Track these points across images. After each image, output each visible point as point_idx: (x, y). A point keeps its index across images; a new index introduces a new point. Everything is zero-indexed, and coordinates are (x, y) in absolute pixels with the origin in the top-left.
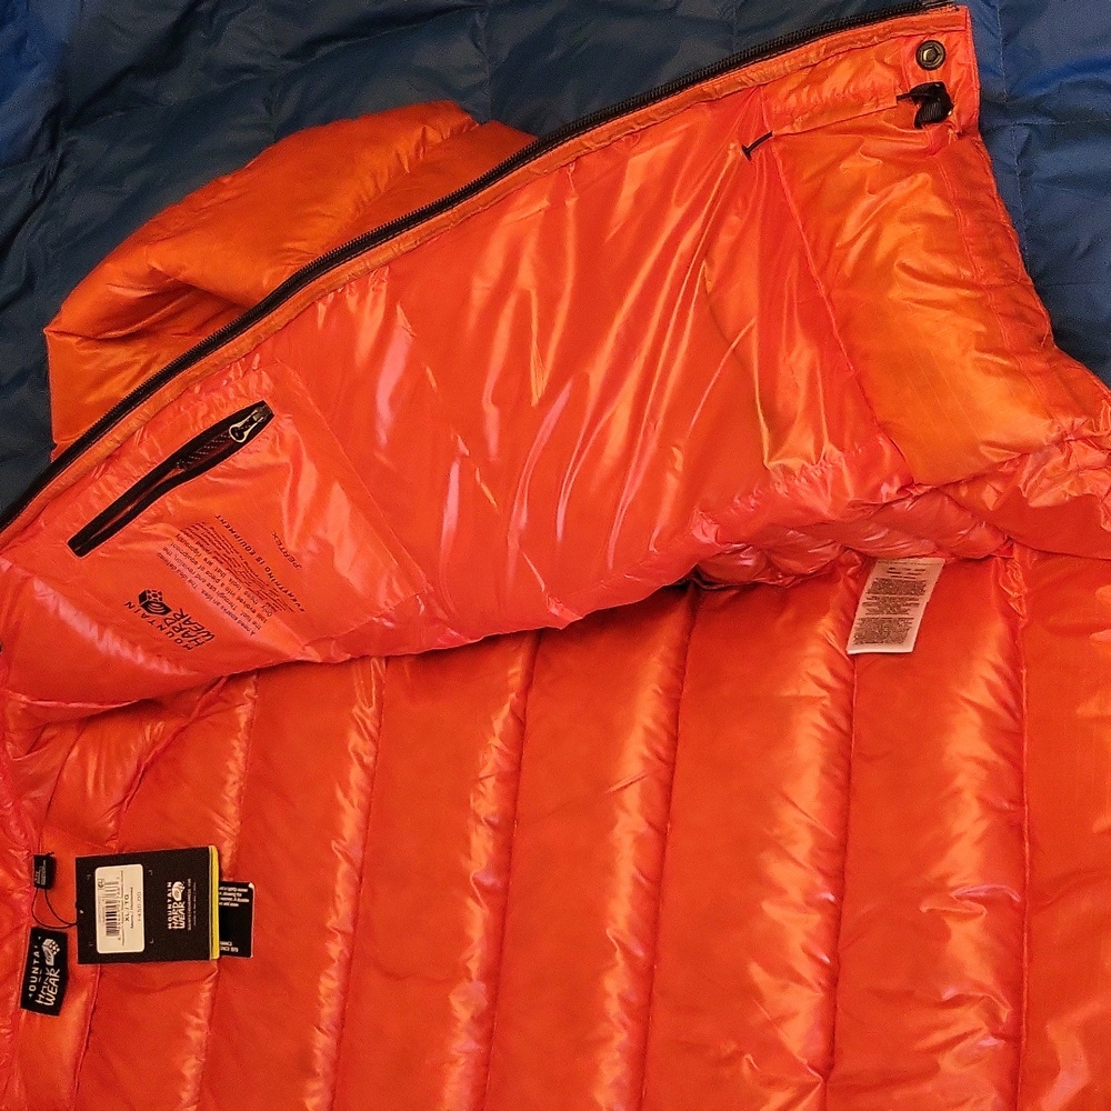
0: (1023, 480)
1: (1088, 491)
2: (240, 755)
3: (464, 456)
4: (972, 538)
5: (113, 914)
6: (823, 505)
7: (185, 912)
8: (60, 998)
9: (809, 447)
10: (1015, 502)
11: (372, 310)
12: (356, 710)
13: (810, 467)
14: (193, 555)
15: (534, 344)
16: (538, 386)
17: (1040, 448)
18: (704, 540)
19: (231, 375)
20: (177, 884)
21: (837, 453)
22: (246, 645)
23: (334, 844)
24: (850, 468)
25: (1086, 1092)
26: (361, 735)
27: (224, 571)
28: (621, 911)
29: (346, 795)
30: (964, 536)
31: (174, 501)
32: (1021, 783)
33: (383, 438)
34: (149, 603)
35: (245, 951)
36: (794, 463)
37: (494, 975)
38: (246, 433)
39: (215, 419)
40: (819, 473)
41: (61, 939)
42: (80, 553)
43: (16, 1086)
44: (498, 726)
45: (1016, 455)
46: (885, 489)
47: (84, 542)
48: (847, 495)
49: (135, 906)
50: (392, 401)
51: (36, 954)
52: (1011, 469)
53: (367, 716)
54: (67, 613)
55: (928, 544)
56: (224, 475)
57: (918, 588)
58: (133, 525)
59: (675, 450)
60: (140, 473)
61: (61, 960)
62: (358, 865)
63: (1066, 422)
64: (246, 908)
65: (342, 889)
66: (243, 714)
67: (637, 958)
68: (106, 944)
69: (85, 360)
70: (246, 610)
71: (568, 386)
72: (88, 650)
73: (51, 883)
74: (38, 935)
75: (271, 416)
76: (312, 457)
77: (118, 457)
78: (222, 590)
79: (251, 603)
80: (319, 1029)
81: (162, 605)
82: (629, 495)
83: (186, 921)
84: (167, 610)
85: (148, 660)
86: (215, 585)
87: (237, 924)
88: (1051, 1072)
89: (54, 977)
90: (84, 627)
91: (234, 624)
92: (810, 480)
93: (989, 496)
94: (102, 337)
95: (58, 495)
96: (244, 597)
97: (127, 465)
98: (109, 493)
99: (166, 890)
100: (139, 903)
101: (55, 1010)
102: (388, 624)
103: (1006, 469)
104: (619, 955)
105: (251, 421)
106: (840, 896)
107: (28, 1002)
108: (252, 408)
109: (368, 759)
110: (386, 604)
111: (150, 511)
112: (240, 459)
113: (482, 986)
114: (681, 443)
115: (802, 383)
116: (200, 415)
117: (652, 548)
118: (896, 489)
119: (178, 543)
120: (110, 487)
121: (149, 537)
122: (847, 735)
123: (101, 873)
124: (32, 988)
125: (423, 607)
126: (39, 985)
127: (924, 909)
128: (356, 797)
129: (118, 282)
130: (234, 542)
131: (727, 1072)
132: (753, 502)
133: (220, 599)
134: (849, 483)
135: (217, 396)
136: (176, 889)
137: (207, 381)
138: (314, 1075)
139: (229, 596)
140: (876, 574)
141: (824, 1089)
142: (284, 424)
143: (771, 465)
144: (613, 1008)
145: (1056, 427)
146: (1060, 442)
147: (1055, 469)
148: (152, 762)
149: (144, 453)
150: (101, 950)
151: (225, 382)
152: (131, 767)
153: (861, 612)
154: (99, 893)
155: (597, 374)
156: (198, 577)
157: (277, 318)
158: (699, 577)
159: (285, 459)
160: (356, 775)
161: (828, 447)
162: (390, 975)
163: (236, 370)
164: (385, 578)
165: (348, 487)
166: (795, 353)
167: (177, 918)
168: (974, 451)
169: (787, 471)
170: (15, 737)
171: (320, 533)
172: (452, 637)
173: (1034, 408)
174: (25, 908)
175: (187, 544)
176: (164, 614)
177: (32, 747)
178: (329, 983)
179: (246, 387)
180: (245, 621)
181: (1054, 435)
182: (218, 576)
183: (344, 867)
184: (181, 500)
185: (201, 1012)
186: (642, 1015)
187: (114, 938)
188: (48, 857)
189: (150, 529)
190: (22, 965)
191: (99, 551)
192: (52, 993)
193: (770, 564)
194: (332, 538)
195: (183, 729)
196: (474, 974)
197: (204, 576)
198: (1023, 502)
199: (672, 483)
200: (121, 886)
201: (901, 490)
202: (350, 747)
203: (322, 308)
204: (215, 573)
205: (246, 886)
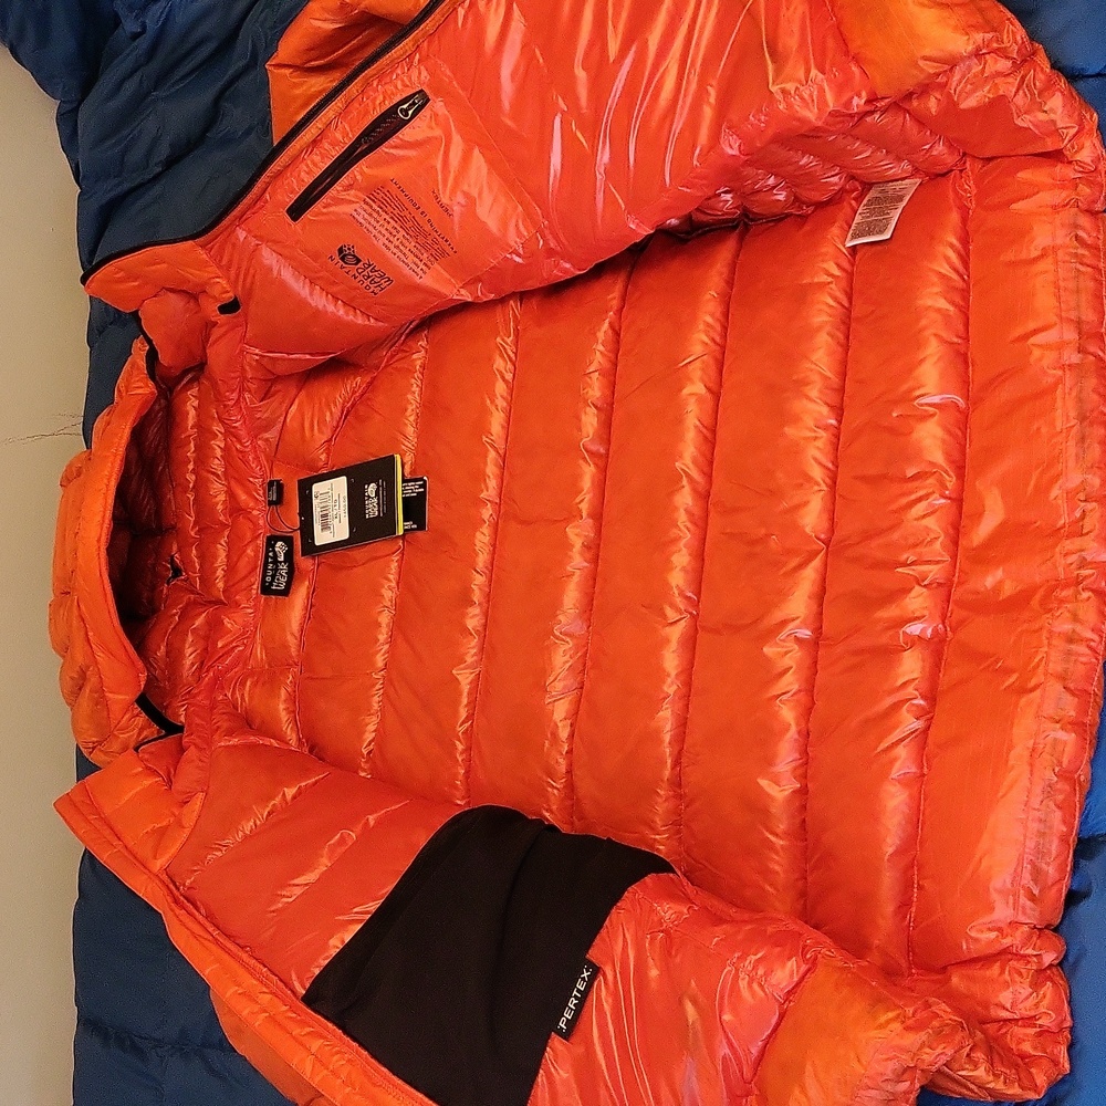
0: (953, 88)
1: (1001, 93)
2: (415, 389)
3: (563, 112)
4: (935, 153)
5: (326, 515)
6: (811, 115)
7: (378, 504)
8: (289, 584)
9: (801, 74)
10: (951, 106)
11: (496, 10)
12: (499, 340)
13: (802, 88)
14: (375, 215)
15: (610, 23)
16: (613, 47)
17: (963, 59)
18: (730, 152)
19: (399, 71)
20: (372, 485)
21: (820, 76)
22: (417, 288)
23: (484, 439)
24: (830, 88)
25: (1003, 525)
26: (502, 357)
27: (399, 228)
28: (688, 453)
29: (492, 402)
30: (928, 150)
31: (360, 171)
32: (967, 325)
33: (506, 104)
34: (345, 255)
35: (421, 527)
36: (790, 86)
37: (598, 516)
38: (410, 112)
39: (388, 105)
40: (808, 92)
41: (289, 541)
42: (295, 219)
43: (259, 652)
44: (601, 335)
45: (947, 67)
46: (856, 101)
47: (296, 211)
48: (827, 106)
49: (342, 508)
50: (513, 76)
51: (271, 554)
52: (945, 79)
53: (507, 344)
54: (287, 275)
55: (906, 166)
56: (396, 147)
57: (901, 199)
58: (332, 192)
59: (709, 87)
60: (336, 153)
61: (289, 556)
62: (501, 452)
63: (979, 37)
64: (422, 496)
65: (491, 470)
66: (418, 358)
67: (698, 483)
68: (321, 538)
69: (295, 86)
70: (415, 259)
71: (633, 49)
72: (303, 303)
73: (279, 501)
74: (271, 542)
75: (428, 100)
76: (459, 131)
77: (321, 140)
78: (397, 243)
79: (418, 253)
80: (476, 570)
81: (354, 256)
82: (678, 125)
83: (379, 511)
84: (359, 261)
85: (347, 314)
86: (392, 238)
87: (415, 508)
88: (978, 515)
89: (284, 568)
90: (300, 288)
91: (407, 271)
92: (802, 98)
93: (933, 104)
94: (308, 65)
95: (279, 174)
96: (414, 250)
97: (326, 146)
98: (314, 169)
99: (364, 491)
100: (344, 504)
101: (286, 592)
102: (517, 259)
103: (941, 79)
104: (685, 481)
105: (414, 104)
106: (840, 422)
107: (266, 589)
108: (414, 94)
109: (509, 376)
110: (516, 242)
111: (344, 180)
112: (406, 134)
113: (591, 521)
114: (714, 83)
115: (796, 28)
116: (378, 102)
117: (695, 162)
118: (863, 101)
119: (366, 207)
120: (315, 165)
121: (344, 201)
122: (849, 310)
123: (316, 488)
124: (268, 579)
125: (541, 242)
126: (273, 577)
127: (895, 415)
128: (501, 403)
129: (317, 16)
130: (404, 199)
131: (758, 549)
132: (763, 118)
133: (395, 250)
134: (829, 97)
135: (390, 88)
136: (371, 489)
137: (381, 77)
138: (472, 603)
139: (402, 248)
140: (872, 194)
141: (827, 553)
142: (437, 105)
143: (774, 89)
144: (682, 518)
145: (971, 42)
146: (977, 54)
147: (975, 76)
148: (353, 405)
149: (339, 136)
150: (318, 542)
151: (394, 77)
152: (336, 411)
153: (858, 219)
154: (315, 502)
155: (654, 40)
156: (380, 232)
157: (428, 25)
158: (747, 217)
159: (438, 132)
160: (500, 388)
161: (814, 72)
162: (523, 522)
163: (403, 67)
164: (514, 221)
165: (484, 149)
166: (792, 9)
167: (372, 509)
168: (916, 65)
169: (784, 91)
170: (253, 387)
171: (465, 188)
172: (568, 269)
173: (955, 29)
174: (261, 522)
175: (371, 207)
176: (356, 264)
177: (266, 395)
178: (483, 538)
179: (410, 80)
180: (414, 267)
181: (970, 48)
182: (395, 233)
183: (492, 454)
184: (365, 169)
185: (391, 577)
186: (702, 523)
187: (327, 533)
188: (278, 481)
189: (344, 195)
190: (260, 563)
191: (308, 215)
192: (283, 580)
193: (797, 199)
194: (475, 193)
195: (374, 379)
196: (584, 514)
197: (384, 232)
198: (955, 105)
199: (708, 113)
200: (332, 496)
201: (868, 102)
202: (495, 366)
203: (461, 12)
204: (392, 230)
205: (422, 479)
